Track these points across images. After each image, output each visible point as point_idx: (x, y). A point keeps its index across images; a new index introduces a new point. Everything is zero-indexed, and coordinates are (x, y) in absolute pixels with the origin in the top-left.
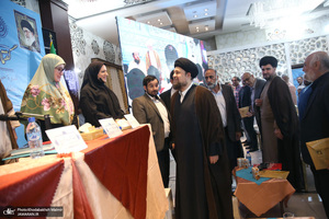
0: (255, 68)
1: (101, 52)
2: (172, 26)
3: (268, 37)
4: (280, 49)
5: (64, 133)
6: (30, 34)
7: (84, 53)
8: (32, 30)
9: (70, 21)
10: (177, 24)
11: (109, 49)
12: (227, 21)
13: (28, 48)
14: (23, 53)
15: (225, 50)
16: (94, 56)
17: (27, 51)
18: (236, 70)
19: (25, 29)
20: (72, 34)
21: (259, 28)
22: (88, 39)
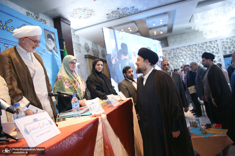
0: (197, 58)
1: (91, 50)
2: (138, 32)
3: (205, 36)
4: (214, 44)
5: (93, 103)
6: (52, 42)
7: (80, 52)
8: (53, 40)
9: (72, 32)
10: (141, 30)
11: (95, 48)
12: (175, 27)
13: (51, 51)
14: (48, 54)
15: (175, 47)
16: (86, 53)
17: (50, 53)
18: (183, 60)
19: (50, 39)
20: (73, 40)
21: (198, 31)
22: (82, 42)
